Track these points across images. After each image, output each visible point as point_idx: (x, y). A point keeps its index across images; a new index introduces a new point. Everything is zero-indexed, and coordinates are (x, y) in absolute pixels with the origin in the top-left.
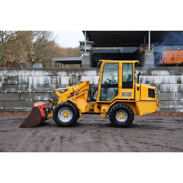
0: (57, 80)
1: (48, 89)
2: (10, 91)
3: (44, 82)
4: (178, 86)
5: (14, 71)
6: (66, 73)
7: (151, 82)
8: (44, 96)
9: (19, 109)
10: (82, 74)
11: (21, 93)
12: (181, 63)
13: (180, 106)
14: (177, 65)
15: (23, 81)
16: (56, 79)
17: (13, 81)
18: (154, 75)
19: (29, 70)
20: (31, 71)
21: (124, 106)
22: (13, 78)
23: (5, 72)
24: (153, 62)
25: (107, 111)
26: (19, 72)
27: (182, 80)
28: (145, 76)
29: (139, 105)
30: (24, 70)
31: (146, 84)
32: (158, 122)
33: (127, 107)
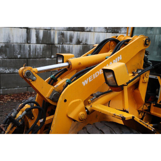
7: (84, 42)
18: (88, 31)
28: (76, 32)
31: (77, 44)
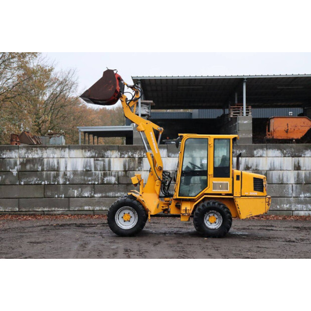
0: (104, 165)
1: (90, 178)
2: (30, 182)
3: (84, 168)
4: (296, 173)
5: (37, 151)
6: (119, 153)
7: (254, 167)
8: (84, 190)
9: (43, 211)
10: (144, 155)
11: (47, 184)
12: (299, 138)
13: (299, 206)
14: (294, 140)
15: (51, 165)
16: (102, 163)
17: (34, 165)
18: (258, 157)
19: (61, 149)
20: (63, 150)
21: (217, 204)
22: (34, 161)
23: (23, 152)
24: (252, 135)
25: (191, 212)
26: (45, 151)
27: (301, 164)
28: (244, 158)
29: (239, 202)
30: (52, 149)
31: (246, 170)
32: (267, 230)
33: (222, 206)
